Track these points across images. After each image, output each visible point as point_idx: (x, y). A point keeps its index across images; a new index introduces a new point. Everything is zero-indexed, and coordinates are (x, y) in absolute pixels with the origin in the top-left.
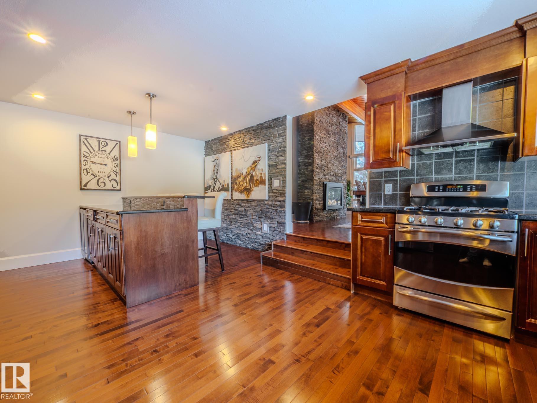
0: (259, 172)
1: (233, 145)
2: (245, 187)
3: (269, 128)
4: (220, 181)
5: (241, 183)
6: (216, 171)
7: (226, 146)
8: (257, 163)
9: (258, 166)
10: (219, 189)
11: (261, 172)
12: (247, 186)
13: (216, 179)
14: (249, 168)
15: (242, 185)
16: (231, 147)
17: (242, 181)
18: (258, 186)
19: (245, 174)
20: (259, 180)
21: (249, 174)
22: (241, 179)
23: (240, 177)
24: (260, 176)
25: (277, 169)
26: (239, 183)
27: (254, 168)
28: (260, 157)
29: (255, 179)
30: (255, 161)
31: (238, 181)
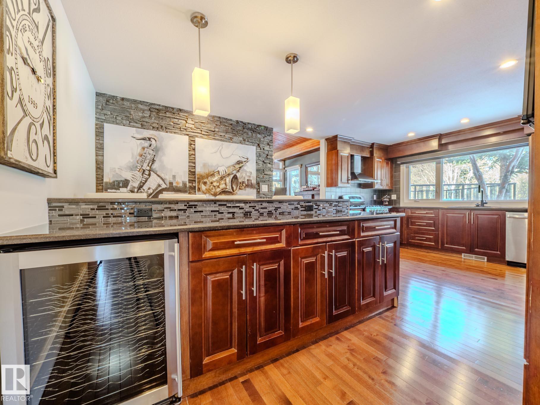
0: (246, 174)
1: (191, 128)
2: (223, 189)
3: (253, 131)
4: (162, 175)
5: (215, 184)
6: (149, 157)
7: (172, 124)
8: (242, 164)
9: (245, 168)
10: (157, 188)
11: (249, 175)
12: (227, 188)
13: (149, 171)
14: (229, 167)
15: (218, 187)
16: (186, 129)
17: (217, 181)
18: (245, 190)
19: (222, 173)
20: (246, 183)
21: (229, 175)
22: (216, 178)
23: (213, 175)
24: (247, 178)
25: (265, 174)
26: (212, 183)
27: (239, 169)
28: (247, 159)
29: (240, 181)
30: (239, 161)
31: (209, 181)
